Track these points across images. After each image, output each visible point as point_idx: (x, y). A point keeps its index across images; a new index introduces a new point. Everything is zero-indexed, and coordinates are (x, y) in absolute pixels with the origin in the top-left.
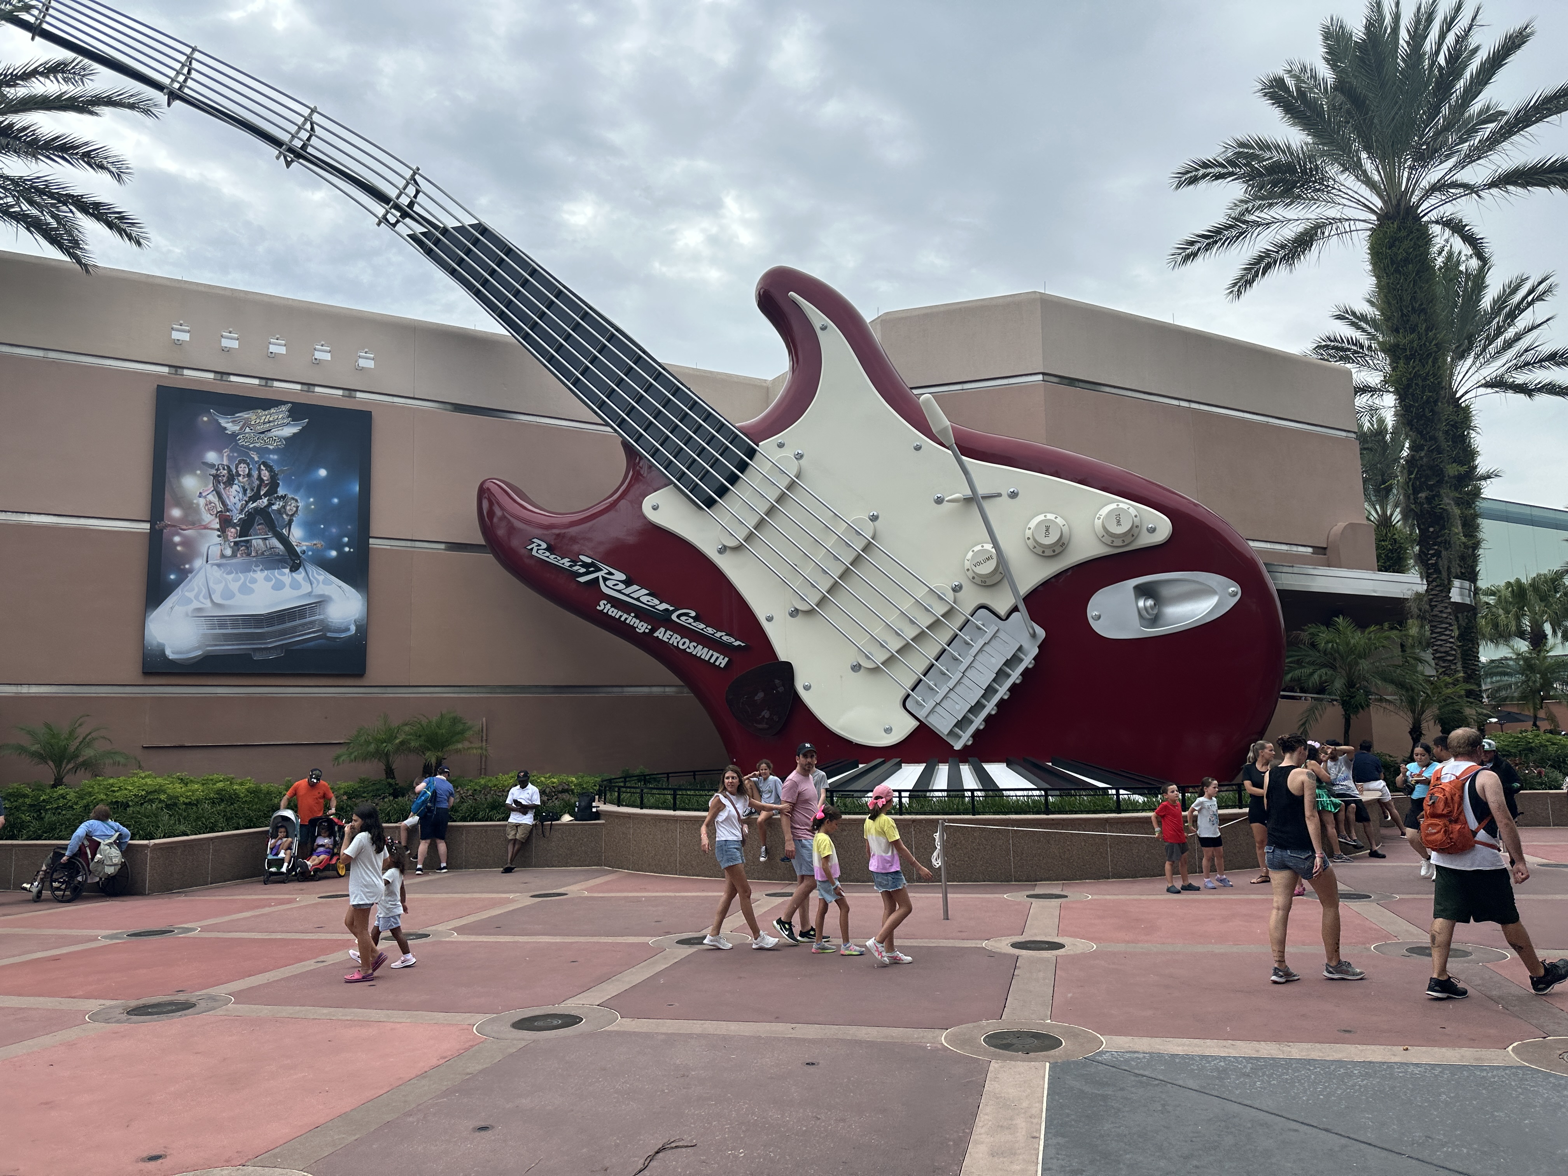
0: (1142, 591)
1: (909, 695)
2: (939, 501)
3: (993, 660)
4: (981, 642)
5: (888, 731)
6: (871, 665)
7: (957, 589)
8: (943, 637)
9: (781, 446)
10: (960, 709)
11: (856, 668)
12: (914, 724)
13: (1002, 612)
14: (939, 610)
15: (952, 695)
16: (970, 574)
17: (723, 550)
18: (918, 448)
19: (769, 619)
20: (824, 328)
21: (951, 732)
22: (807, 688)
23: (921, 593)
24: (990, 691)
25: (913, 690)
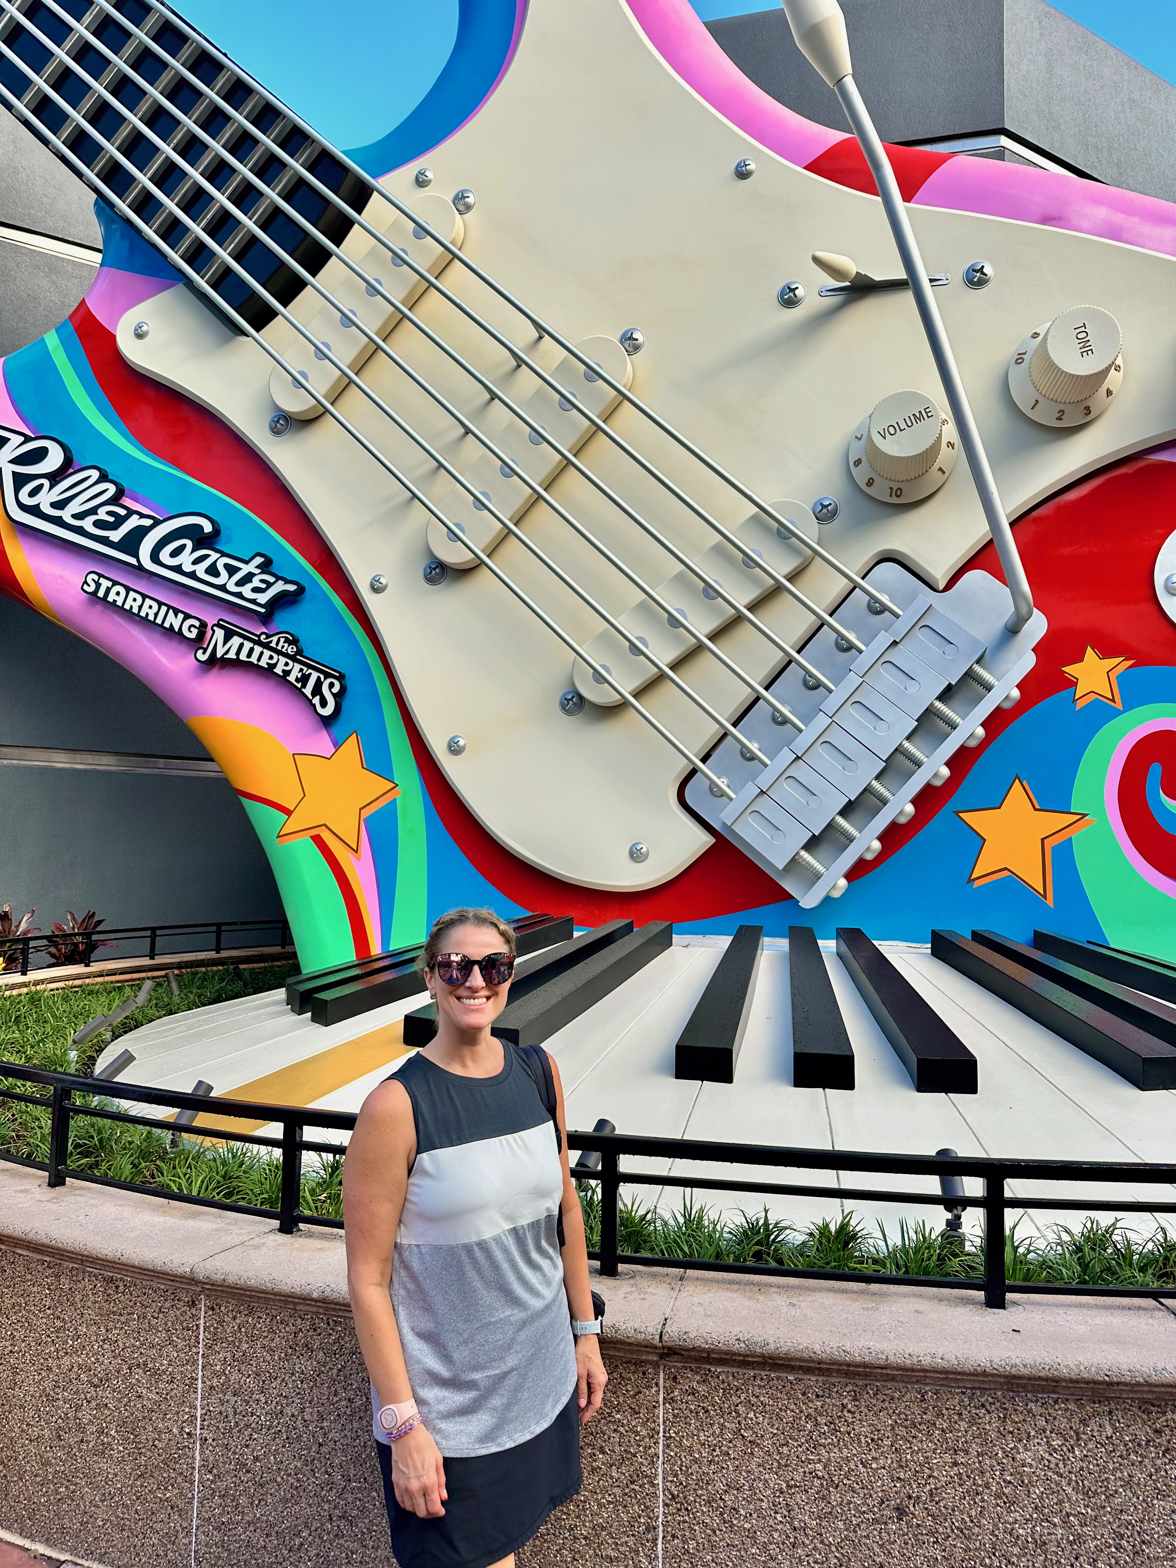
1: (694, 772)
2: (796, 298)
3: (913, 688)
4: (884, 639)
5: (636, 855)
6: (607, 698)
7: (826, 514)
10: (820, 807)
11: (572, 702)
12: (705, 840)
13: (942, 570)
14: (781, 563)
15: (800, 771)
16: (861, 475)
17: (281, 425)
18: (741, 170)
19: (379, 585)
21: (794, 863)
22: (457, 749)
23: (735, 518)
25: (704, 760)
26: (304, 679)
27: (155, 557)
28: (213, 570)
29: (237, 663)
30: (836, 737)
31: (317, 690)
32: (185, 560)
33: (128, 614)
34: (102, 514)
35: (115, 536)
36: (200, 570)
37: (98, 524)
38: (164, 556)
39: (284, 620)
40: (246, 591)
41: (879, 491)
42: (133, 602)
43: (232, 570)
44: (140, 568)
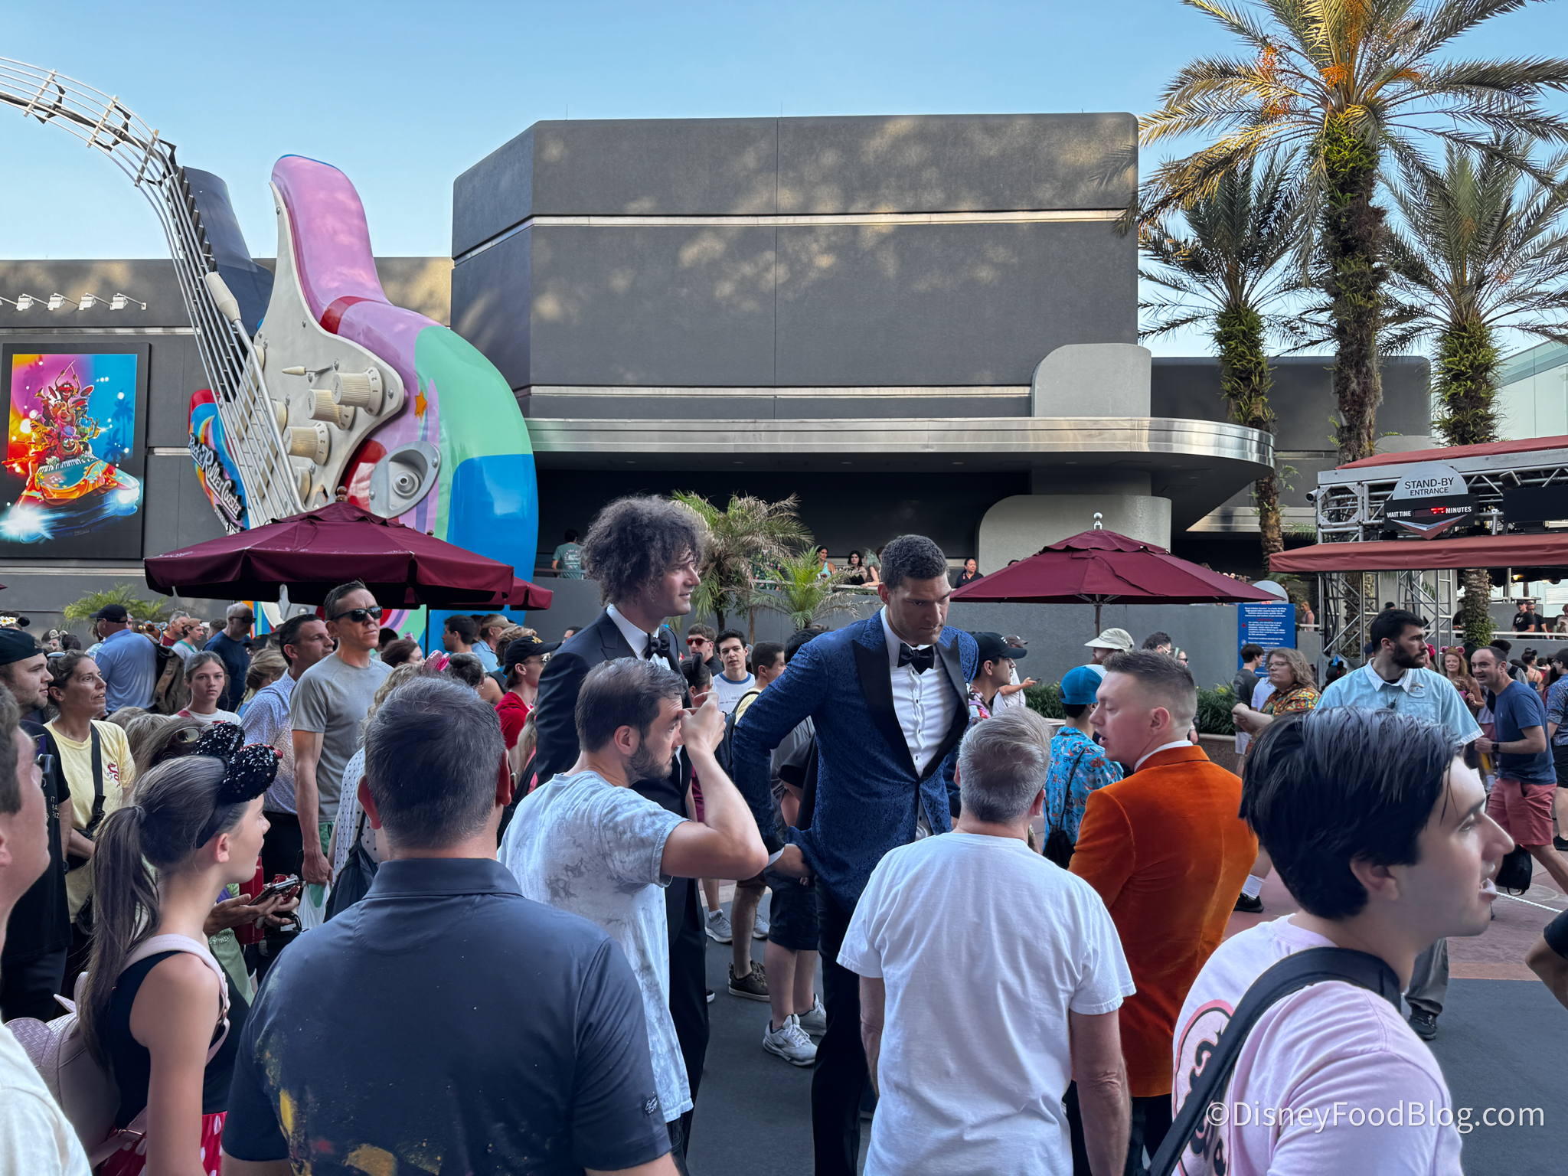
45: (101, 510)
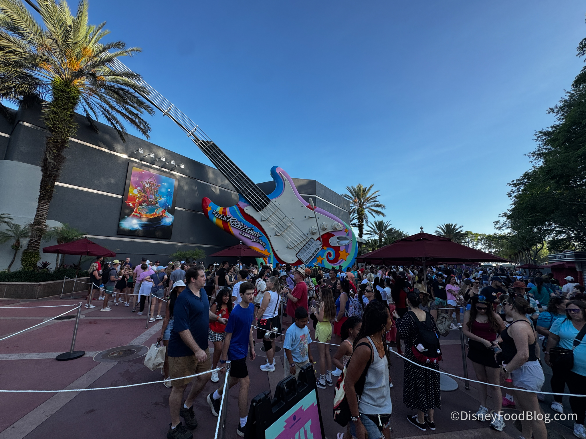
0: (338, 238)
1: (297, 254)
2: (305, 217)
3: (314, 248)
4: (312, 245)
5: (293, 260)
6: (291, 247)
7: (308, 234)
8: (304, 243)
9: (275, 201)
10: (308, 257)
11: (288, 247)
12: (298, 259)
13: (315, 240)
14: (305, 238)
15: (306, 254)
16: (310, 232)
17: (262, 220)
18: (302, 207)
19: (270, 236)
20: (286, 180)
21: (306, 262)
22: (277, 251)
23: (301, 234)
24: (313, 254)
26: (263, 244)
27: (248, 231)
28: (254, 233)
29: (256, 242)
30: (309, 252)
31: (264, 245)
32: (251, 232)
33: (244, 236)
34: (242, 226)
35: (243, 229)
36: (253, 233)
37: (241, 227)
38: (249, 231)
39: (260, 238)
40: (257, 235)
41: (312, 233)
42: (245, 235)
43: (256, 233)
44: (246, 232)
45: (160, 223)
